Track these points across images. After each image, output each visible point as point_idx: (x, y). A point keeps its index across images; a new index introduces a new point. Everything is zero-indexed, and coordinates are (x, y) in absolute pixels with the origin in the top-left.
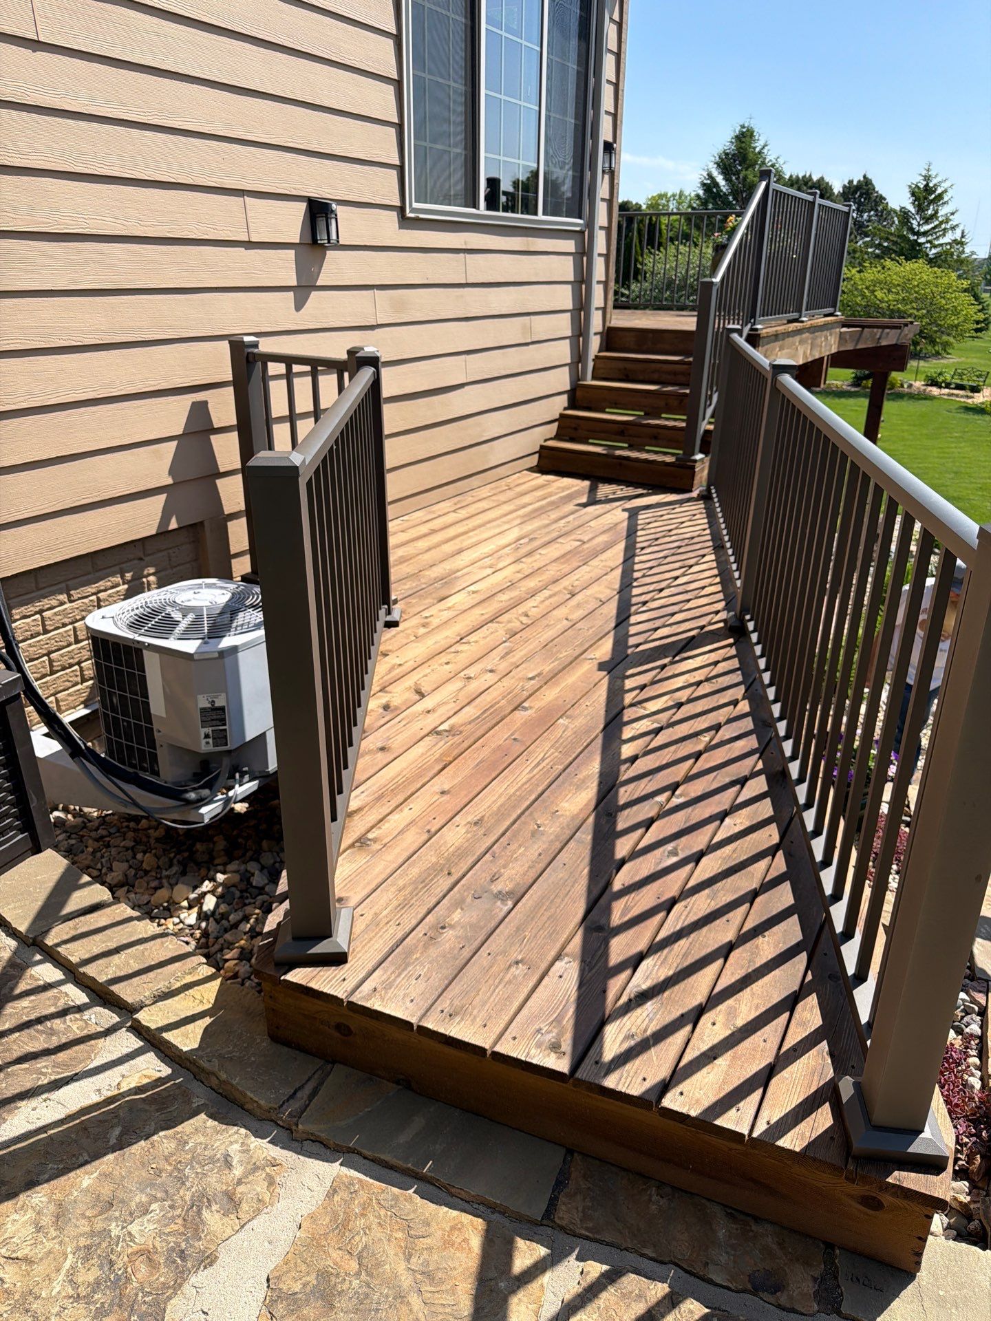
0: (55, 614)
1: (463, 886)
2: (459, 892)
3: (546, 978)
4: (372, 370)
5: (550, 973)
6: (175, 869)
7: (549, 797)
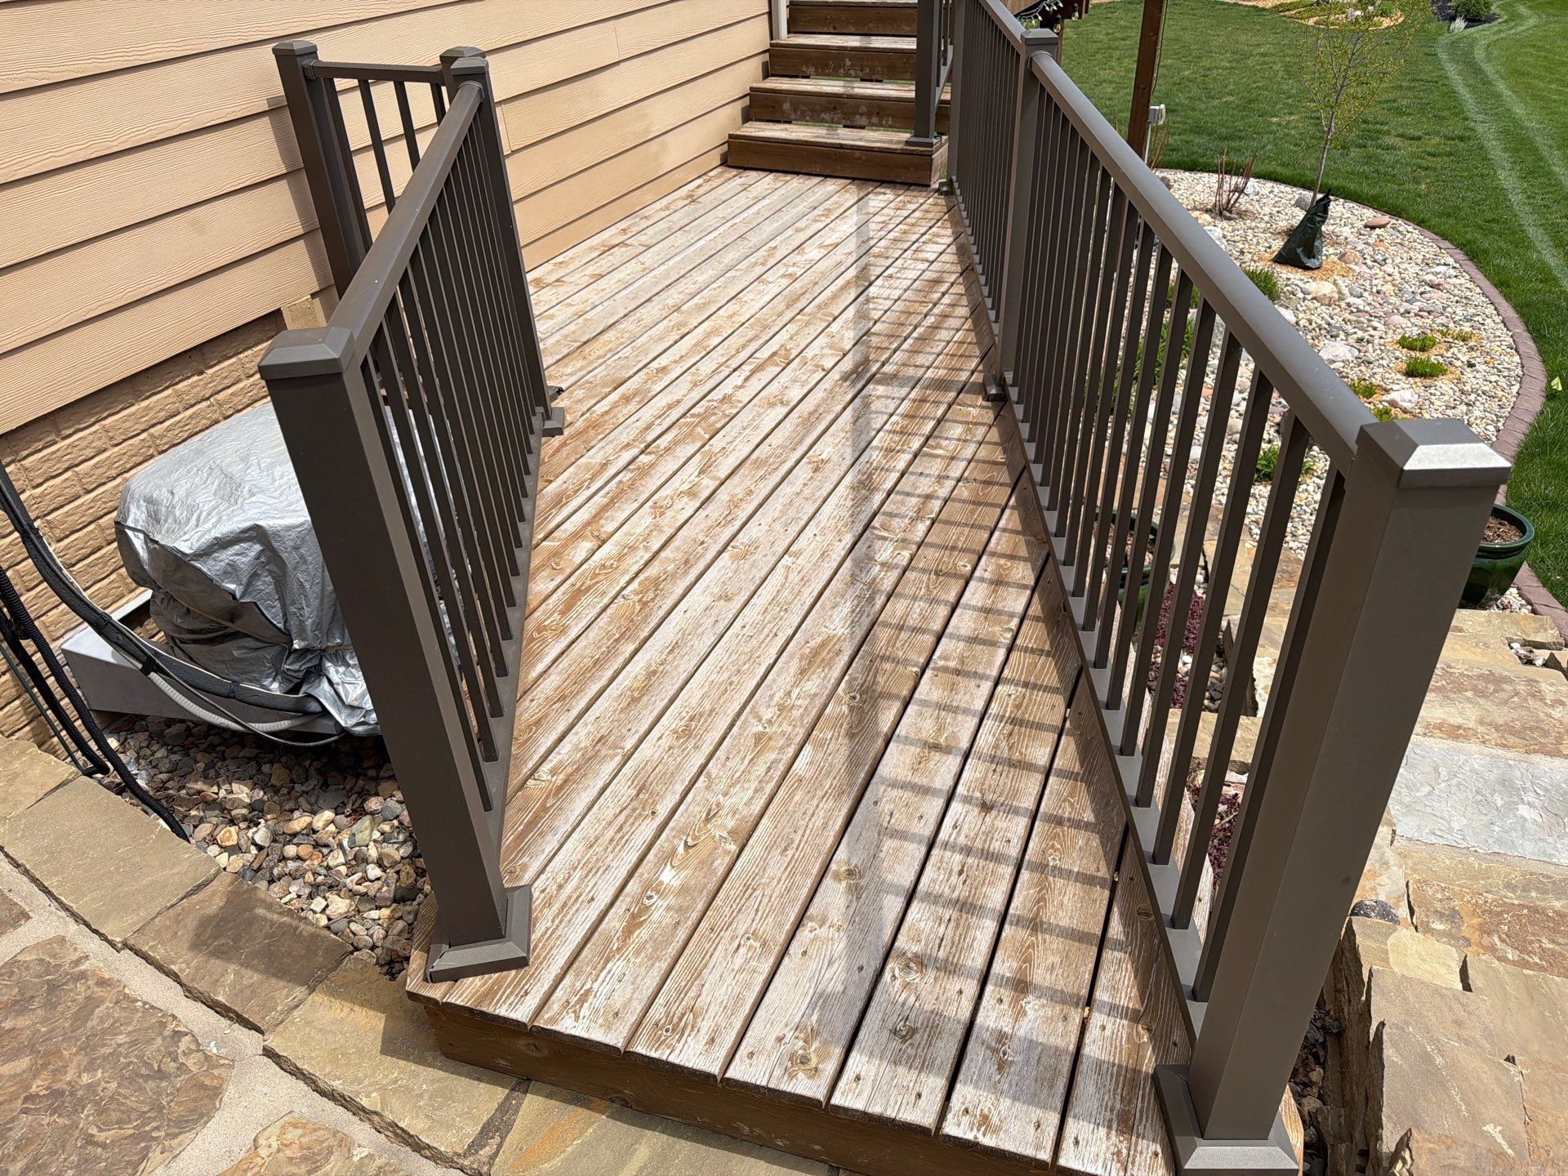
0: (95, 467)
1: (673, 829)
2: (667, 839)
3: (786, 959)
4: (477, 85)
5: (791, 950)
6: (312, 783)
7: (774, 680)
